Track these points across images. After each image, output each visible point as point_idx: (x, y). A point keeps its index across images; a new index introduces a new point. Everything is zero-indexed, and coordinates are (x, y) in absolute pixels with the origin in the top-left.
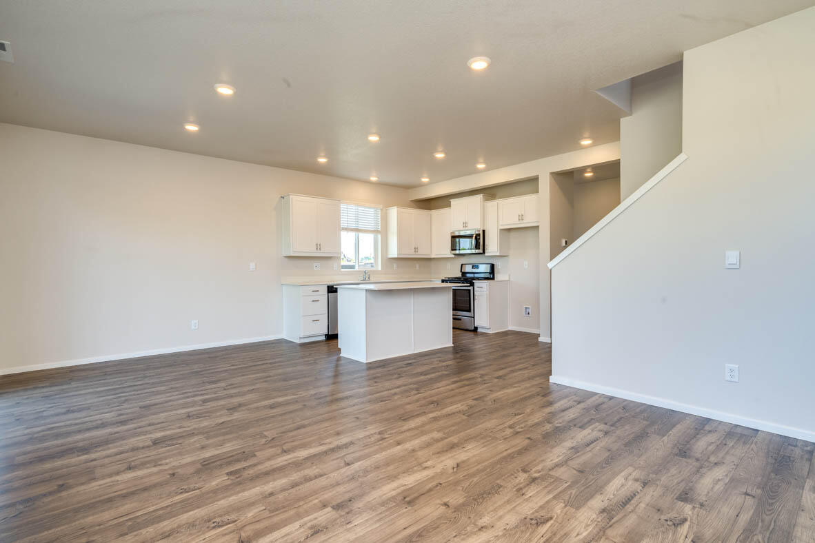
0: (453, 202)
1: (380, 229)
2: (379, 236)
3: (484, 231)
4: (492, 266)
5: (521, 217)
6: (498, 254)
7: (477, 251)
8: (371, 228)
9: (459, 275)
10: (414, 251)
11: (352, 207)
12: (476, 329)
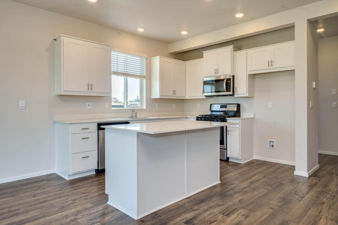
0: (206, 53)
1: (145, 75)
2: (144, 81)
3: (233, 76)
4: (238, 106)
5: (270, 63)
6: (247, 95)
7: (228, 93)
8: (138, 73)
9: (209, 113)
10: (172, 93)
11: (121, 55)
12: (228, 159)
